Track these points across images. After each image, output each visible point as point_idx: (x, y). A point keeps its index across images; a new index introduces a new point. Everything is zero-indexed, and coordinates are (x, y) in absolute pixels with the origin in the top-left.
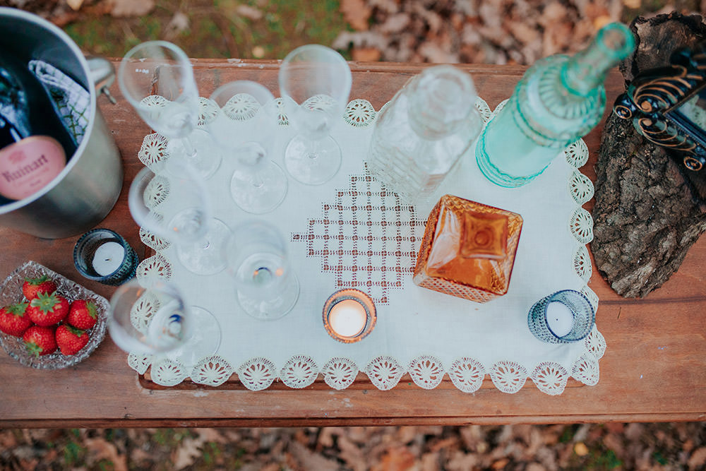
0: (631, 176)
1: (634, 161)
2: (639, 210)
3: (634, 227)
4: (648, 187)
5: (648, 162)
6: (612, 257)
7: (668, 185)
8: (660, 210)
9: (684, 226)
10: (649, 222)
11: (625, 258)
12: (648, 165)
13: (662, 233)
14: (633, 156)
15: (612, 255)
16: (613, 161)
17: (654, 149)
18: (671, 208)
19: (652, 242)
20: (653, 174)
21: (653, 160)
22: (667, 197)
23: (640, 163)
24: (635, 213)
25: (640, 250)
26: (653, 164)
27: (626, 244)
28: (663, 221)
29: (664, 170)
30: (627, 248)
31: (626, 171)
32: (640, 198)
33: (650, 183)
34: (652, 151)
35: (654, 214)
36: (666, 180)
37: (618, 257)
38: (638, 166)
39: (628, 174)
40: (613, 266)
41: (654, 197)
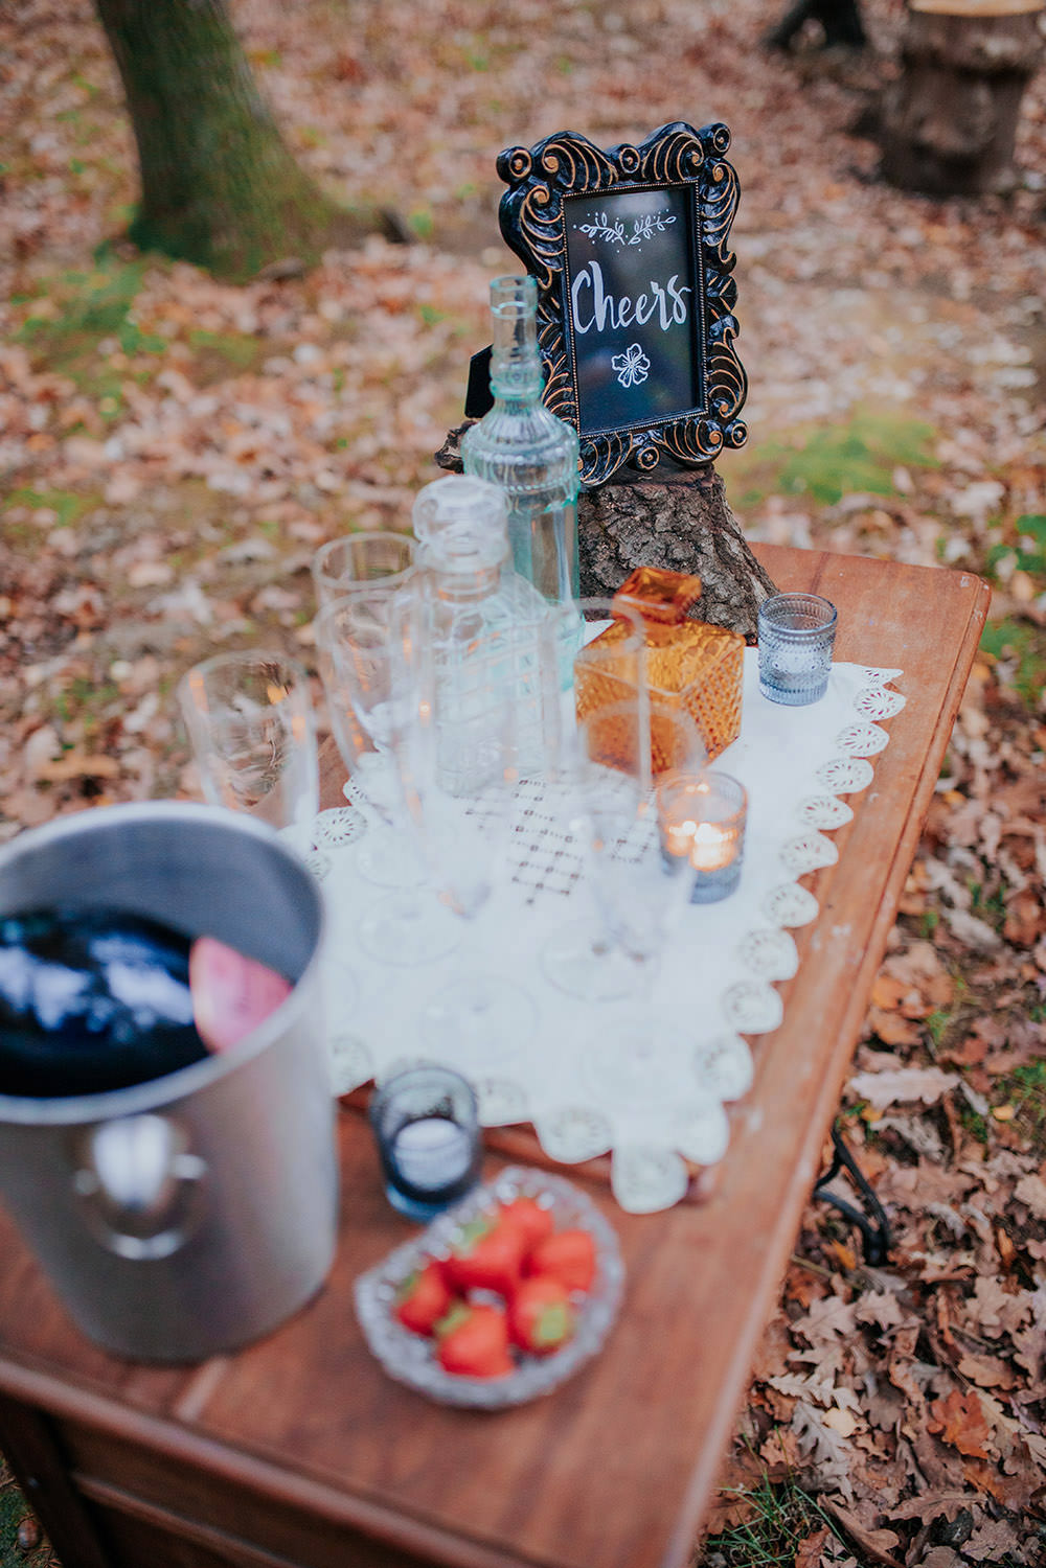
0: (629, 548)
1: (612, 531)
2: (678, 554)
3: (698, 570)
4: (653, 531)
5: (623, 513)
6: (727, 618)
7: (661, 503)
8: (689, 528)
9: (719, 516)
10: (699, 550)
11: (734, 601)
12: (626, 514)
13: (719, 544)
14: (605, 529)
15: (724, 617)
16: (597, 569)
17: (610, 494)
18: (692, 516)
19: (726, 563)
20: (641, 513)
21: (624, 504)
22: (675, 513)
23: (619, 523)
24: (679, 562)
25: (731, 578)
26: (628, 507)
27: (717, 591)
28: (705, 531)
29: (641, 498)
30: (722, 593)
31: (620, 551)
32: (663, 546)
33: (649, 525)
34: (611, 499)
35: (690, 538)
36: (655, 503)
37: (730, 609)
38: (622, 530)
39: (625, 551)
40: (740, 621)
41: (669, 528)
